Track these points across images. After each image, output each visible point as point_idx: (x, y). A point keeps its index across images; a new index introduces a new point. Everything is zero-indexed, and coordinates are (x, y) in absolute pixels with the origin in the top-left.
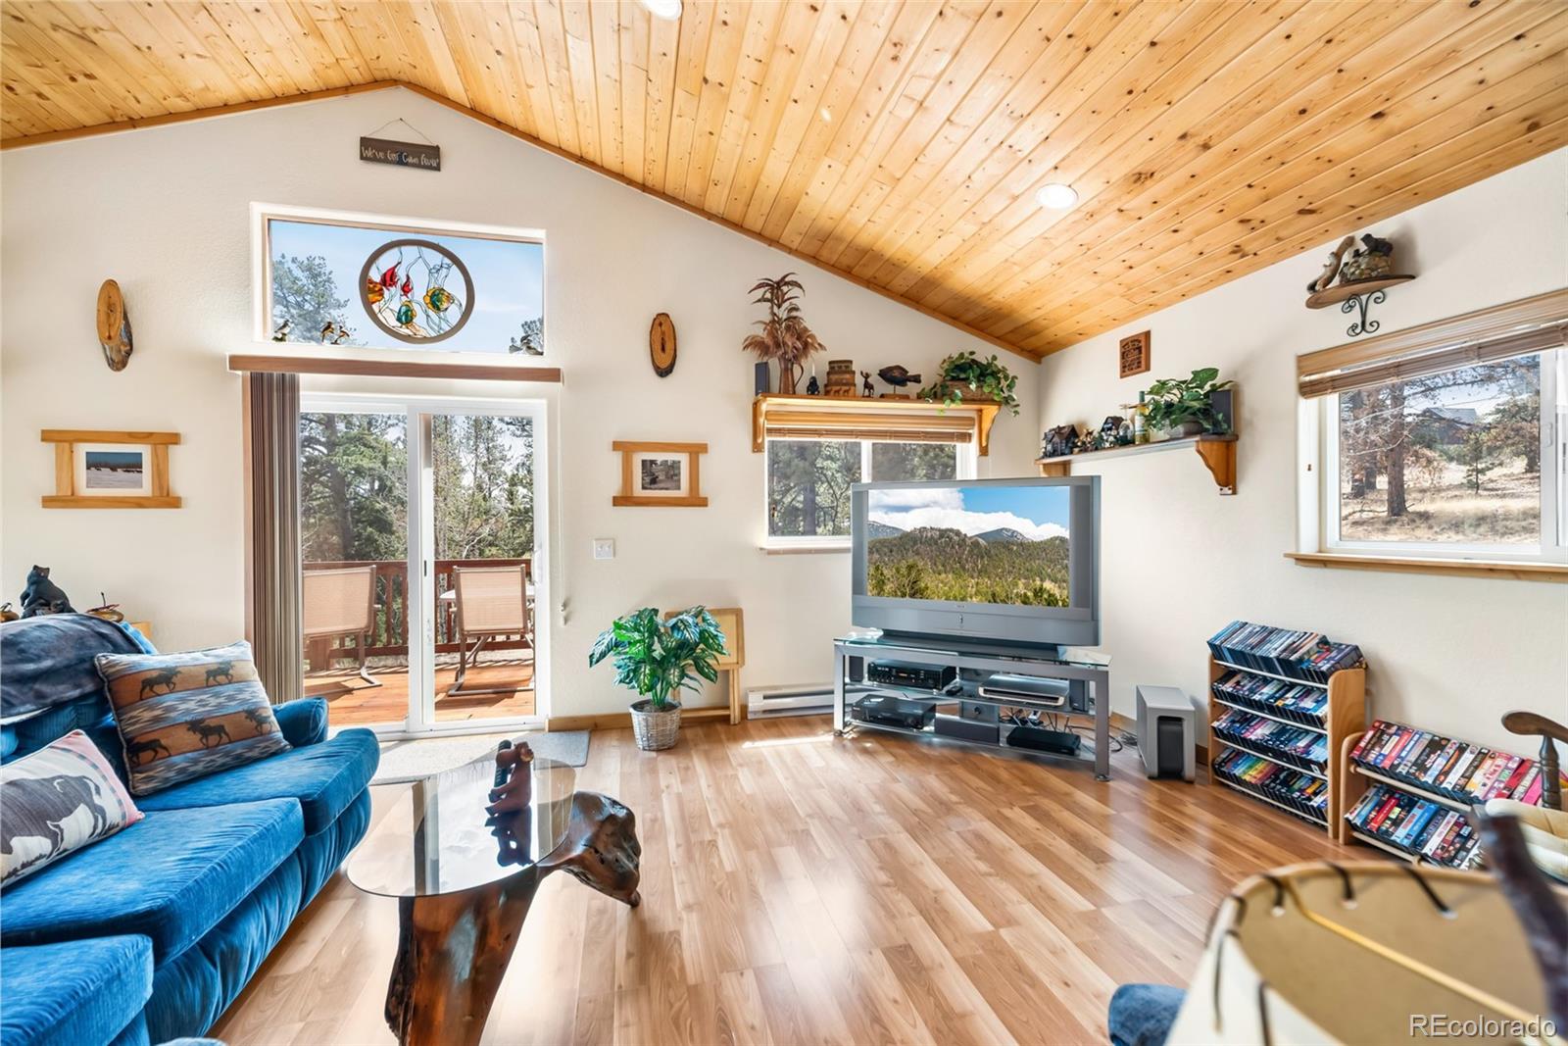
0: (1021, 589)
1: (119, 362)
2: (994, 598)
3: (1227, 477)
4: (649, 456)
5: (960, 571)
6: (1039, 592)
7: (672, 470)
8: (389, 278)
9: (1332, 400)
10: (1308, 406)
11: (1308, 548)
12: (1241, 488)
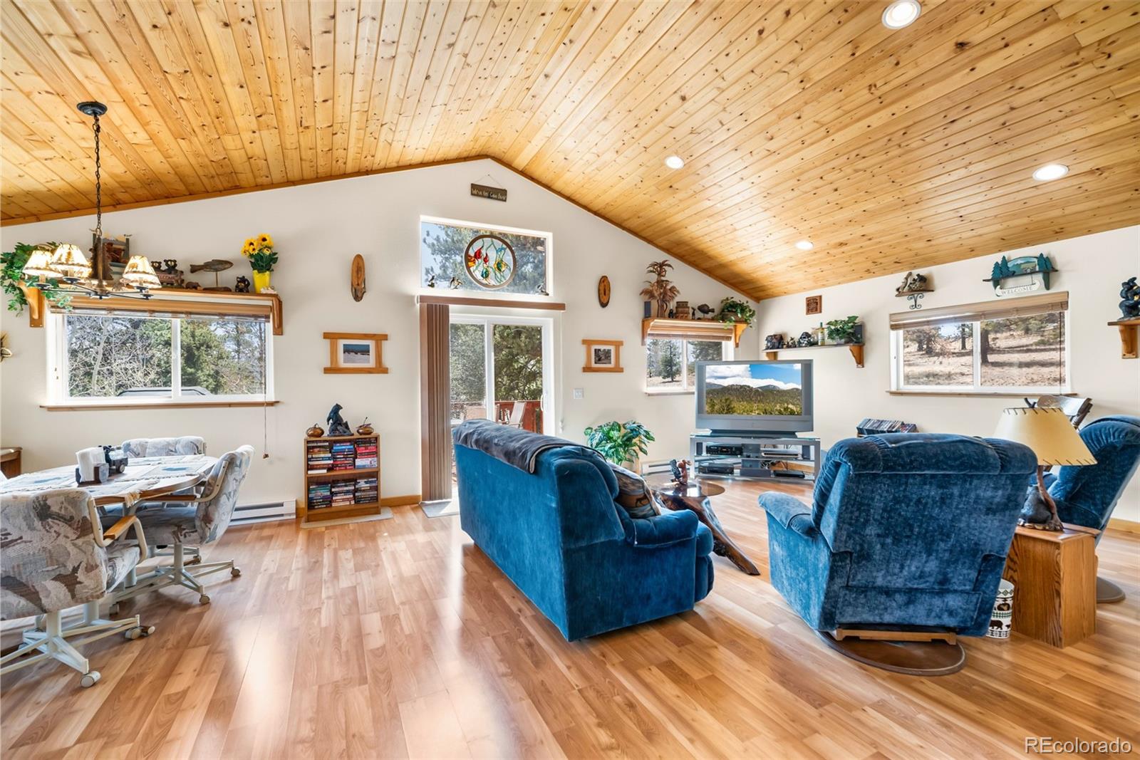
0: (778, 407)
1: (358, 296)
2: (765, 412)
3: (860, 361)
4: (598, 347)
5: (750, 400)
6: (786, 409)
7: (608, 353)
8: (478, 255)
9: (901, 332)
10: (893, 333)
11: (894, 389)
12: (865, 365)
